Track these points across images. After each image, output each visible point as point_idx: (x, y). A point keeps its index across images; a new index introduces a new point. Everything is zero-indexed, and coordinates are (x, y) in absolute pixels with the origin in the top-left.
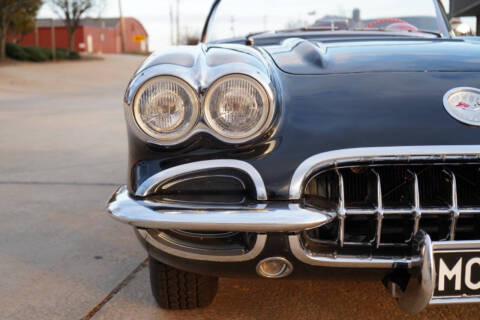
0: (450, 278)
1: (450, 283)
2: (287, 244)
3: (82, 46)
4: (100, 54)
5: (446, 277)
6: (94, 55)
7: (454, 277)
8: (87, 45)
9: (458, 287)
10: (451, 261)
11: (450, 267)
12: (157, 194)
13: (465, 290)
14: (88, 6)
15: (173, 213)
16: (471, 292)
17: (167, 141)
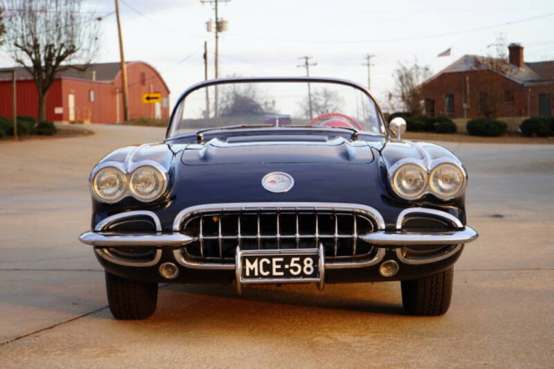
0: (252, 269)
1: (252, 272)
2: (172, 255)
3: (58, 110)
4: (87, 124)
5: (250, 269)
6: (78, 126)
7: (254, 269)
8: (67, 110)
9: (256, 274)
10: (252, 260)
11: (252, 263)
12: (106, 230)
13: (260, 276)
14: (71, 51)
15: (116, 237)
16: (264, 277)
17: (111, 200)
